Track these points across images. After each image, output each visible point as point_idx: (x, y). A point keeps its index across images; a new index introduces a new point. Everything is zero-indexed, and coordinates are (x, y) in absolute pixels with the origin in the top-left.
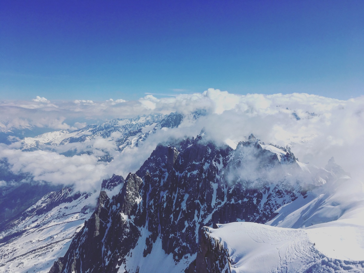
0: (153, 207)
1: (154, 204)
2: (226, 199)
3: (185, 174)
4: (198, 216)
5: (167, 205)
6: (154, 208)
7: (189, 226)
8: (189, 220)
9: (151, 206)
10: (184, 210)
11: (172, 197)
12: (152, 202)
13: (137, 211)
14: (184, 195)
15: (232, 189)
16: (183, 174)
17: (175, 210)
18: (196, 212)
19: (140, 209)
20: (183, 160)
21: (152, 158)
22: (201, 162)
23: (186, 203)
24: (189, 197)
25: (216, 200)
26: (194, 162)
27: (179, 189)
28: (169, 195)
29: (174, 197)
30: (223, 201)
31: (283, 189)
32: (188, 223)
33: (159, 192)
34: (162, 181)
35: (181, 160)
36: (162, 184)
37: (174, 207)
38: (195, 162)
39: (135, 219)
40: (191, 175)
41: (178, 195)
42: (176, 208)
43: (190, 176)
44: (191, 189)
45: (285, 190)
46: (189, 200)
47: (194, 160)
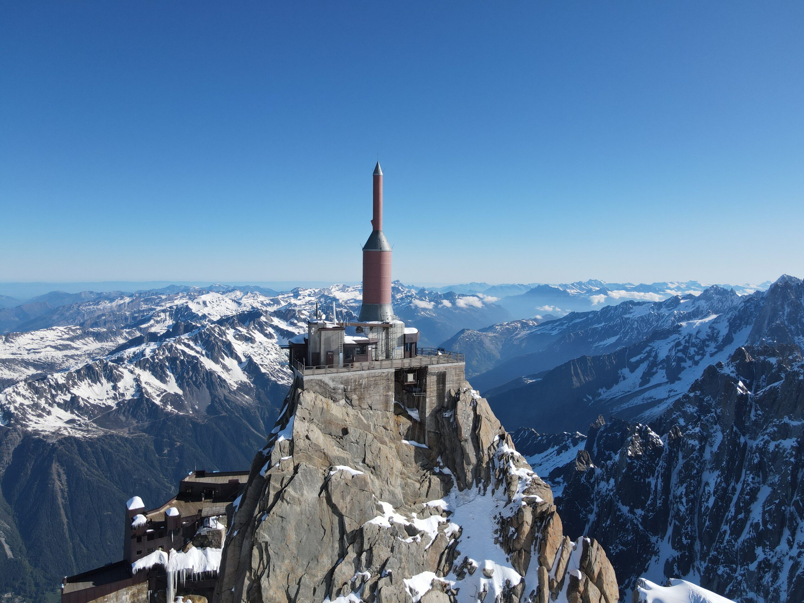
0: (684, 500)
1: (687, 495)
3: (762, 443)
4: (790, 544)
5: (716, 502)
6: (687, 503)
7: (766, 558)
8: (767, 545)
9: (681, 497)
10: (755, 521)
11: (730, 487)
12: (682, 489)
13: (649, 502)
14: (758, 489)
16: (757, 442)
17: (735, 517)
18: (787, 533)
19: (654, 500)
20: (759, 412)
21: (692, 395)
22: (803, 422)
23: (764, 507)
24: (769, 496)
26: (786, 420)
27: (746, 474)
28: (721, 482)
29: (734, 489)
32: (764, 551)
33: (700, 472)
34: (708, 449)
35: (756, 410)
36: (707, 456)
37: (732, 509)
38: (790, 419)
39: (644, 518)
40: (777, 446)
41: (743, 484)
42: (738, 512)
43: (775, 449)
44: (776, 479)
46: (769, 501)
47: (787, 414)
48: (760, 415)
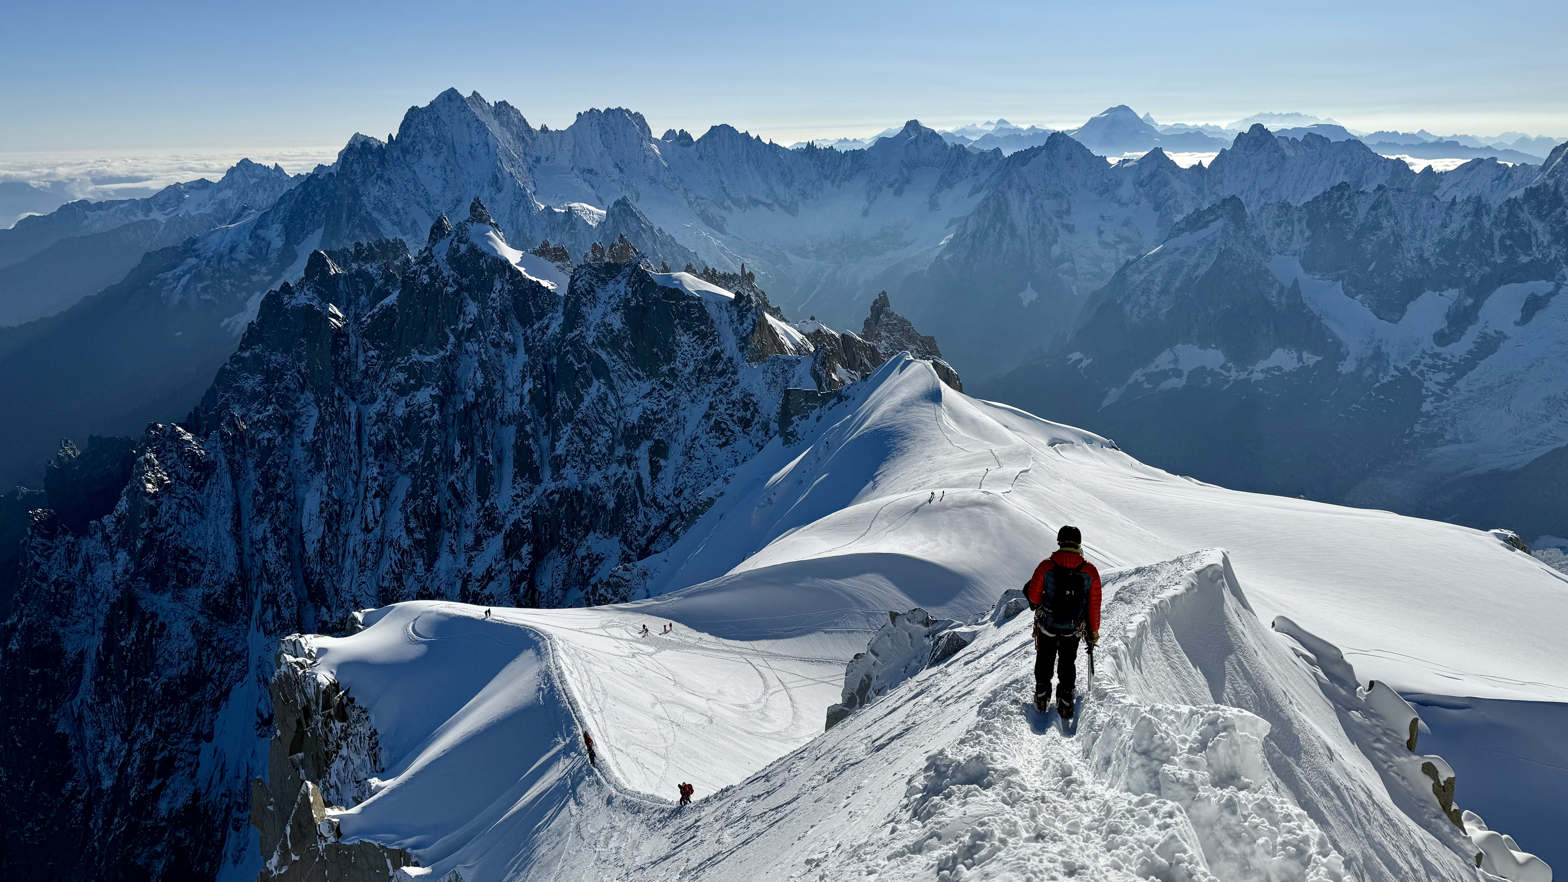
0: (271, 542)
1: (275, 531)
2: (547, 474)
3: (385, 403)
4: (454, 551)
5: (327, 527)
6: (279, 544)
12: (265, 525)
14: (392, 482)
15: (566, 437)
16: (377, 404)
18: (447, 537)
20: (371, 353)
21: (247, 354)
22: (442, 353)
23: (405, 507)
24: (410, 487)
25: (514, 482)
26: (416, 356)
30: (539, 482)
31: (731, 415)
33: (291, 484)
34: (297, 440)
35: (365, 351)
36: (298, 451)
38: (420, 353)
39: (205, 600)
40: (408, 404)
43: (405, 410)
44: (417, 458)
45: (735, 418)
46: (412, 495)
47: (415, 345)
48: (373, 357)
